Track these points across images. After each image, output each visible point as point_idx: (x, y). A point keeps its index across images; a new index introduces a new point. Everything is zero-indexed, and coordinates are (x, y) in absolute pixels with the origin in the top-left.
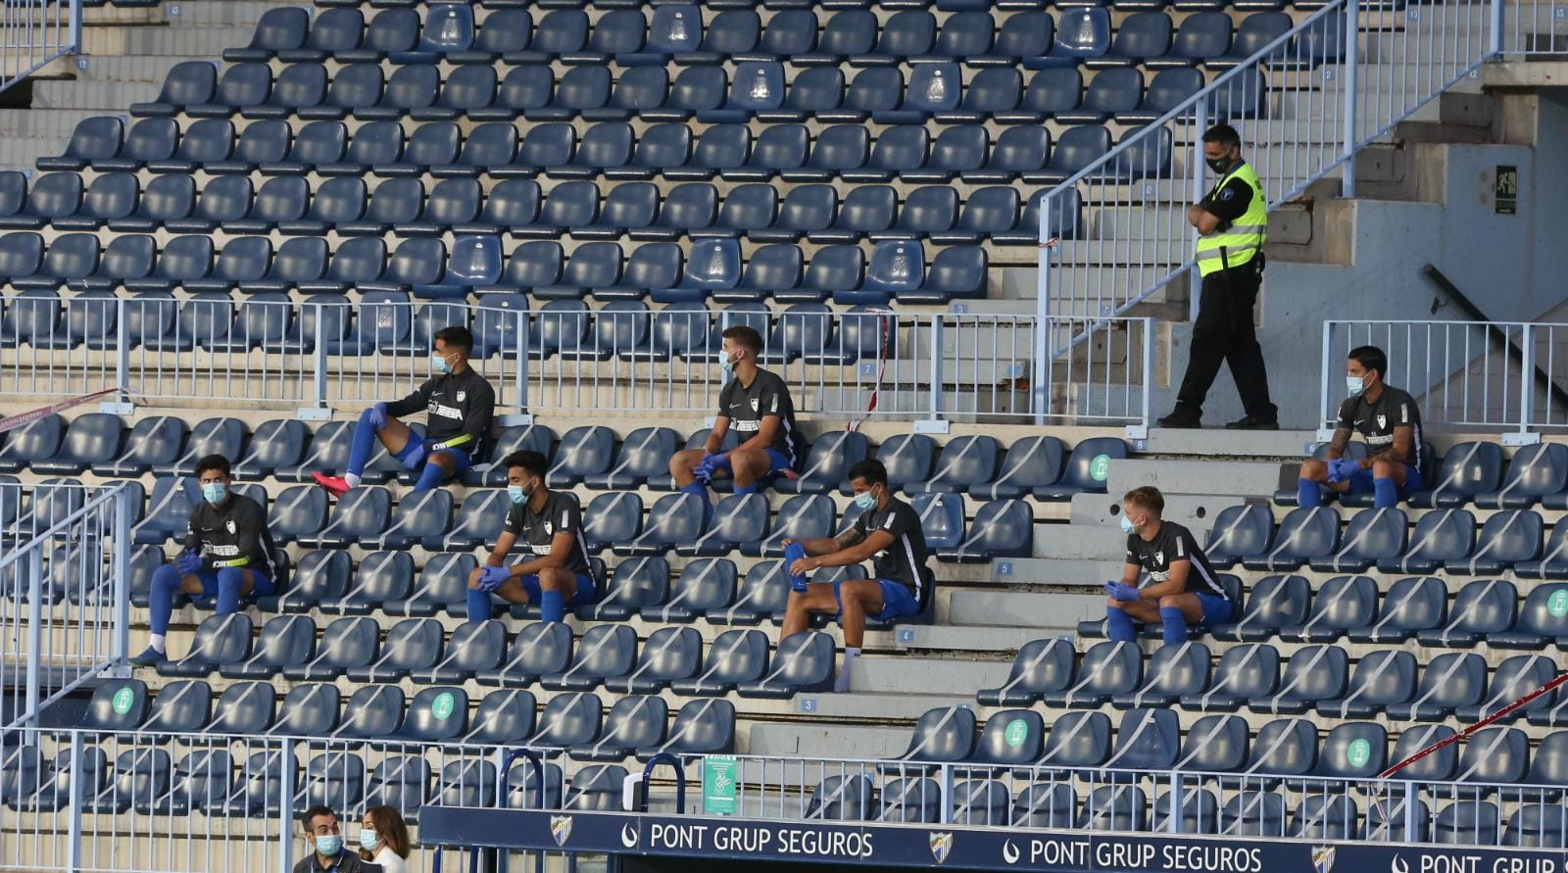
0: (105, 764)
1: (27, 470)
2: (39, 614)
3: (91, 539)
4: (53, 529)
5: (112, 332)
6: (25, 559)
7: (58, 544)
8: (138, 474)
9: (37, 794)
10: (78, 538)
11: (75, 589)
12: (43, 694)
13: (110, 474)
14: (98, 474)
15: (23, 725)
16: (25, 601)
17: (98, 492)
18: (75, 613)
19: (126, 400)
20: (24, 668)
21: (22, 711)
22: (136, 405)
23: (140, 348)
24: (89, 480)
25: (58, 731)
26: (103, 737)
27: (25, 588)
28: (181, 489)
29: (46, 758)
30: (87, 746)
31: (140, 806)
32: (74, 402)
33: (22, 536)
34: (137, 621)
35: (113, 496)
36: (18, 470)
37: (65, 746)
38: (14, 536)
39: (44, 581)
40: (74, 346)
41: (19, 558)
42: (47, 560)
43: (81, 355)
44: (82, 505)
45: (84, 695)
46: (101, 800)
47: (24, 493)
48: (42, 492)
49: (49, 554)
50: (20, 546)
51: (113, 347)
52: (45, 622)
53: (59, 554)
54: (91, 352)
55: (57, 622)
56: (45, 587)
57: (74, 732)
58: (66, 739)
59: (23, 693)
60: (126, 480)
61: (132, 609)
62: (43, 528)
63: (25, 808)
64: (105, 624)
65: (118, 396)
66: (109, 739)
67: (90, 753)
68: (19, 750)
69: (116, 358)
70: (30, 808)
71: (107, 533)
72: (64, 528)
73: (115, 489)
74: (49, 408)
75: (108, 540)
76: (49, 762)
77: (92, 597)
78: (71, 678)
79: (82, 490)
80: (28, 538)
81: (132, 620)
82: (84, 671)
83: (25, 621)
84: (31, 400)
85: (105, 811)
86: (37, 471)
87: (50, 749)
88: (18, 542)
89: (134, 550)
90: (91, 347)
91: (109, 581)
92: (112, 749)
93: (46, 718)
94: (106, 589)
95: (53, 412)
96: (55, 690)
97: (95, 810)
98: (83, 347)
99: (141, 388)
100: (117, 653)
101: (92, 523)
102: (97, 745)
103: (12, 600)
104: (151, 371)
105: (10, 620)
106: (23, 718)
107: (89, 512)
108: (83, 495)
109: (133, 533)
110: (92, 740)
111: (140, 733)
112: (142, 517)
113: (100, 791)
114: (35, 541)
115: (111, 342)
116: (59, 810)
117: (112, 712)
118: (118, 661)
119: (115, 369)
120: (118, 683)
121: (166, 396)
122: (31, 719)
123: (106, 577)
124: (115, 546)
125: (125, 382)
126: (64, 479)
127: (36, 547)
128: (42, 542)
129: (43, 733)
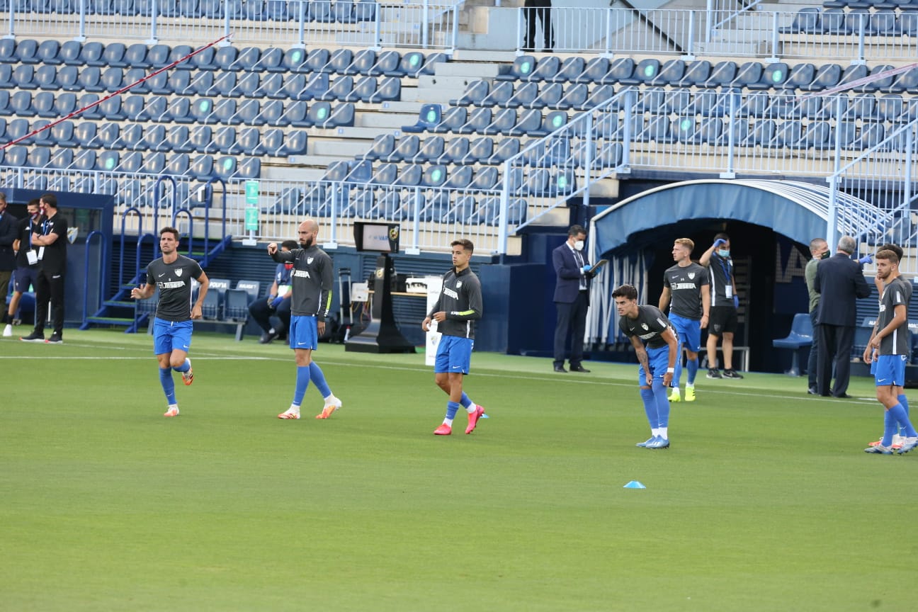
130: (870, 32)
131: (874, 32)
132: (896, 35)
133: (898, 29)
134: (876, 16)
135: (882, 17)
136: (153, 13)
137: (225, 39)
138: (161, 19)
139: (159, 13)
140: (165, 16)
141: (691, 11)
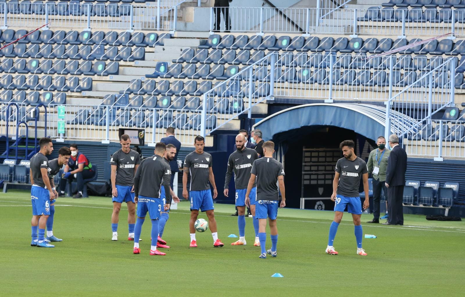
0: (448, 129)
1: (428, 54)
2: (432, 91)
3: (445, 71)
4: (435, 69)
5: (450, 18)
6: (428, 76)
7: (436, 73)
8: (457, 55)
9: (431, 136)
10: (442, 71)
11: (441, 84)
12: (432, 111)
13: (450, 55)
14: (446, 55)
15: (427, 119)
16: (428, 87)
17: (447, 60)
18: (441, 90)
19: (454, 36)
20: (427, 105)
21: (427, 115)
22: (456, 37)
23: (458, 22)
24: (444, 56)
25: (436, 120)
26: (448, 122)
27: (428, 84)
29: (433, 127)
30: (443, 124)
31: (457, 140)
32: (441, 36)
33: (427, 71)
34: (457, 92)
35: (451, 61)
36: (426, 54)
37: (438, 124)
38: (425, 71)
39: (433, 82)
40: (441, 22)
41: (427, 76)
42: (433, 77)
43: (443, 24)
44: (442, 63)
45: (443, 111)
46: (447, 138)
47: (428, 60)
48: (432, 59)
49: (434, 76)
50: (427, 73)
51: (450, 22)
52: (433, 92)
53: (437, 76)
54: (445, 24)
55: (436, 93)
56: (433, 84)
57: (440, 121)
58: (438, 122)
59: (427, 111)
60: (454, 56)
61: (455, 89)
62: (432, 69)
63: (428, 140)
64: (448, 93)
65: (452, 35)
66: (449, 123)
67: (444, 126)
68: (426, 125)
69: (451, 25)
70: (429, 140)
71: (449, 70)
72: (438, 69)
73: (451, 59)
74: (434, 38)
75: (449, 72)
76: (434, 128)
77: (445, 86)
78: (440, 106)
79: (443, 59)
80: (429, 71)
81: (455, 92)
82: (443, 105)
83: (428, 92)
84: (429, 36)
85: (448, 141)
86: (431, 54)
87: (434, 125)
88: (426, 72)
89: (456, 74)
90: (445, 22)
91: (449, 82)
92: (450, 125)
93: (433, 117)
94: (448, 84)
95: (435, 39)
96: (435, 110)
97: (446, 141)
98: (443, 22)
99: (458, 33)
100: (451, 101)
101: (445, 67)
102: (446, 124)
103: (424, 87)
104: (460, 28)
105: (424, 92)
106: (428, 117)
107: (444, 65)
108: (443, 60)
109: (456, 70)
110: (445, 123)
111: (457, 121)
112: (458, 66)
113: (447, 136)
114: (431, 72)
115: (450, 21)
116: (436, 140)
117: (450, 116)
118: (452, 103)
119: (451, 28)
120: (451, 108)
122: (429, 117)
123: (449, 81)
124: (452, 73)
125: (454, 31)
126: (438, 56)
127: (431, 74)
128: (432, 72)
129: (433, 121)
130: (409, 20)
131: (410, 20)
132: (423, 22)
133: (424, 18)
134: (411, 11)
135: (415, 12)
136: (5, 11)
137: (46, 26)
138: (9, 15)
139: (8, 12)
140: (12, 13)
141: (308, 9)
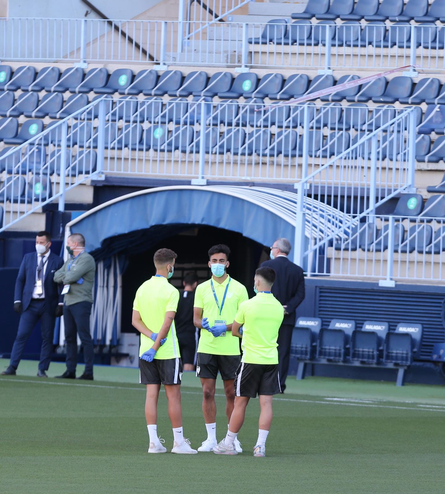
0: (404, 231)
1: (370, 101)
2: (376, 165)
3: (399, 132)
4: (382, 127)
5: (409, 40)
6: (370, 140)
7: (384, 134)
8: (419, 103)
9: (374, 244)
10: (393, 131)
11: (391, 154)
12: (377, 200)
13: (407, 103)
14: (402, 103)
15: (368, 214)
16: (369, 159)
17: (401, 112)
18: (393, 165)
19: (415, 70)
20: (368, 189)
21: (368, 207)
22: (419, 73)
23: (421, 47)
24: (397, 106)
25: (383, 216)
26: (403, 219)
27: (370, 153)
28: (438, 110)
29: (378, 228)
30: (396, 224)
31: (419, 250)
32: (392, 71)
33: (369, 130)
34: (419, 168)
35: (409, 113)
36: (367, 101)
37: (386, 223)
38: (365, 130)
39: (378, 150)
40: (392, 47)
41: (367, 140)
43: (395, 50)
44: (395, 117)
45: (395, 200)
46: (402, 247)
47: (369, 111)
48: (377, 111)
49: (381, 140)
50: (368, 134)
51: (409, 47)
52: (378, 168)
53: (385, 139)
54: (400, 49)
55: (384, 169)
56: (378, 153)
57: (391, 217)
58: (387, 220)
59: (368, 198)
60: (414, 106)
61: (417, 163)
62: (377, 127)
63: (369, 250)
64: (404, 169)
65: (411, 69)
66: (406, 220)
67: (397, 227)
68: (366, 225)
69: (411, 52)
70: (371, 250)
71: (406, 129)
72: (387, 127)
73: (409, 110)
74: (380, 74)
75: (407, 132)
76: (379, 230)
77: (399, 157)
78: (390, 192)
79: (395, 110)
80: (371, 131)
81: (416, 168)
82: (395, 190)
83: (369, 168)
84: (372, 70)
85: (404, 252)
86: (375, 102)
87: (380, 224)
88: (367, 133)
89: (417, 138)
90: (400, 47)
91: (406, 151)
92: (407, 225)
93: (379, 211)
94: (405, 154)
95: (383, 75)
96: (382, 198)
97: (399, 252)
98: (396, 47)
99: (421, 65)
100: (410, 183)
101: (399, 125)
102: (401, 223)
103: (363, 158)
104: (426, 57)
105: (363, 168)
106: (369, 210)
107: (398, 120)
108: (395, 112)
109: (417, 129)
110: (397, 220)
111: (419, 218)
112: (421, 122)
113: (402, 242)
114: (374, 132)
115: (408, 45)
116: (384, 251)
117: (407, 208)
118: (410, 186)
119: (409, 57)
120: (409, 196)
121: (432, 69)
122: (372, 211)
123: (405, 149)
124: (411, 135)
125: (414, 63)
126: (387, 105)
127: (374, 135)
128: (377, 133)
129: (377, 217)
130: (337, 43)
131: (340, 43)
132: (362, 46)
133: (363, 39)
134: (342, 27)
135: (348, 29)
